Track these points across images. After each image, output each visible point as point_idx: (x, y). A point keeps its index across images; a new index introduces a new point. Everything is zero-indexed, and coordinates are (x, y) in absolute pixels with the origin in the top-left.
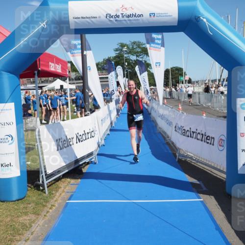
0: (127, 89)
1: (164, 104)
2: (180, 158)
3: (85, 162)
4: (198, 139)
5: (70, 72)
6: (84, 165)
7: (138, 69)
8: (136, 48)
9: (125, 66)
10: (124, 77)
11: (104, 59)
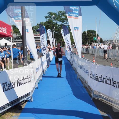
0: (55, 46)
1: (82, 57)
2: (94, 97)
3: (24, 101)
4: (107, 84)
5: (12, 33)
6: (23, 103)
7: (63, 31)
8: (62, 16)
9: (54, 29)
10: (53, 37)
11: (37, 24)
